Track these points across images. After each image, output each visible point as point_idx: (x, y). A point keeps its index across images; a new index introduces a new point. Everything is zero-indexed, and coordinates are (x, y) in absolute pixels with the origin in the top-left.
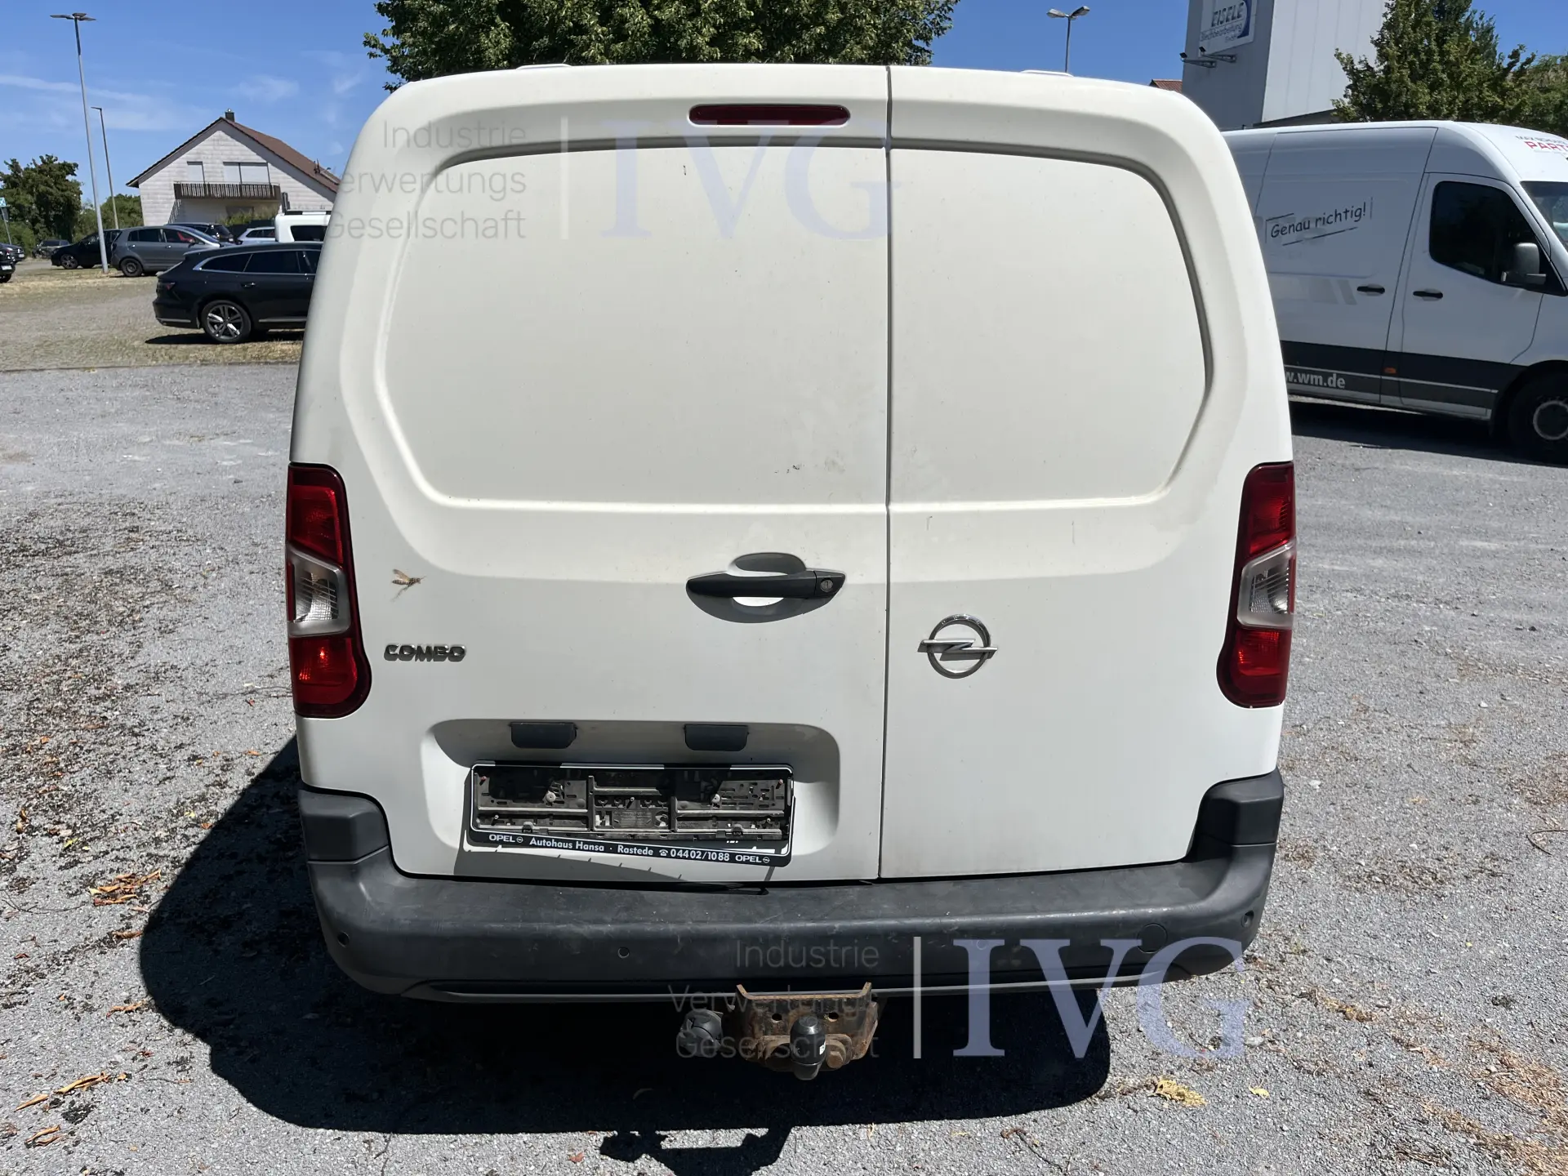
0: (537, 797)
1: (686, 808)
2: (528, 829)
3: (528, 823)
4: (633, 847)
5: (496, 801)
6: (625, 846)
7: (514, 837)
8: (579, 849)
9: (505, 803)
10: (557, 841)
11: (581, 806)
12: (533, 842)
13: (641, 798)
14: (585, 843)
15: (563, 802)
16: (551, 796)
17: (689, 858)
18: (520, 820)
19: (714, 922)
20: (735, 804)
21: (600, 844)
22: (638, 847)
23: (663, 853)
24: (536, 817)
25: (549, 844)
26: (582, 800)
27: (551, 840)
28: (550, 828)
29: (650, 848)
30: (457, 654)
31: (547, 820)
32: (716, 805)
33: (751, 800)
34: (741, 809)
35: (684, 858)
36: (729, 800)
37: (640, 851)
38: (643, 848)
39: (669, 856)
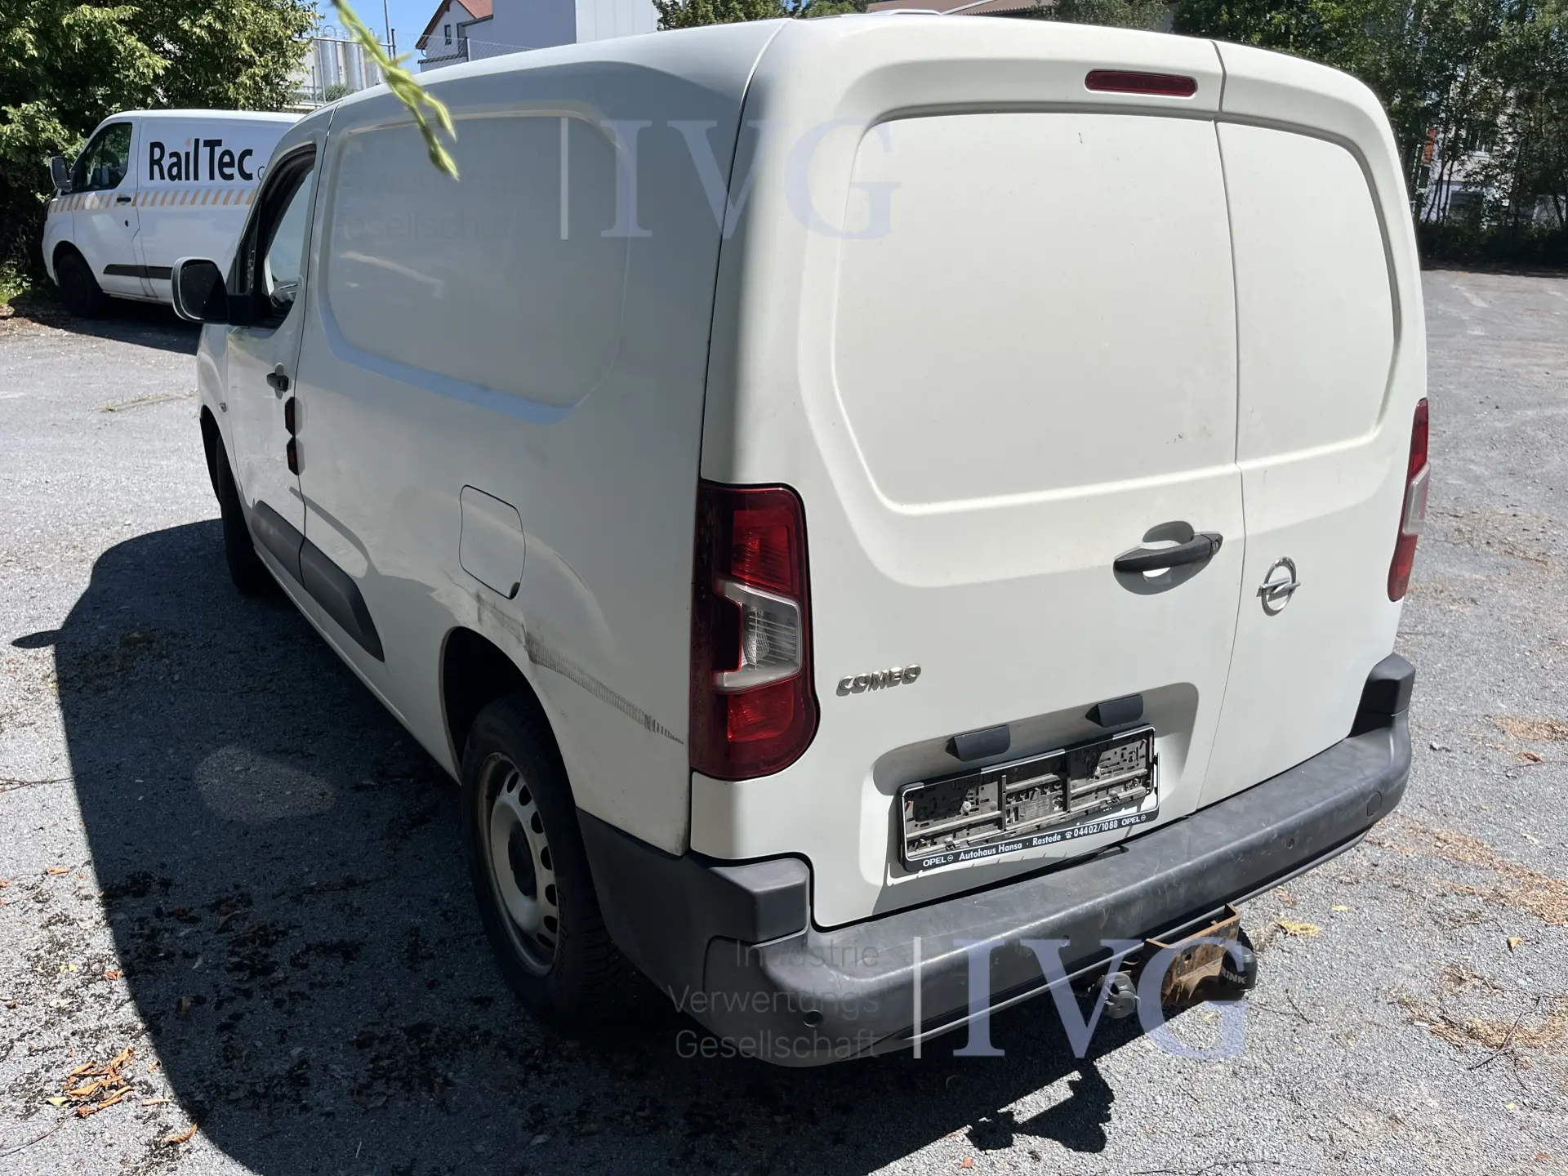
0: (954, 810)
1: (1078, 786)
2: (950, 846)
3: (949, 839)
4: (1044, 837)
5: (919, 824)
6: (1039, 838)
7: (945, 857)
8: (1002, 852)
9: (928, 824)
10: (982, 849)
11: (993, 809)
12: (962, 856)
13: (1043, 786)
14: (1006, 844)
15: (977, 809)
16: (967, 806)
17: (1089, 834)
18: (941, 838)
19: (1120, 888)
20: (1110, 772)
21: (1018, 842)
22: (1049, 836)
23: (1068, 835)
24: (954, 831)
25: (976, 854)
26: (995, 803)
27: (976, 850)
28: (969, 839)
29: (1058, 834)
30: (909, 676)
31: (965, 831)
32: (1098, 778)
33: (1122, 765)
34: (1117, 775)
35: (1084, 835)
36: (1106, 770)
37: (1050, 839)
38: (1053, 835)
39: (1073, 837)
